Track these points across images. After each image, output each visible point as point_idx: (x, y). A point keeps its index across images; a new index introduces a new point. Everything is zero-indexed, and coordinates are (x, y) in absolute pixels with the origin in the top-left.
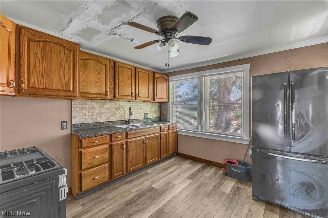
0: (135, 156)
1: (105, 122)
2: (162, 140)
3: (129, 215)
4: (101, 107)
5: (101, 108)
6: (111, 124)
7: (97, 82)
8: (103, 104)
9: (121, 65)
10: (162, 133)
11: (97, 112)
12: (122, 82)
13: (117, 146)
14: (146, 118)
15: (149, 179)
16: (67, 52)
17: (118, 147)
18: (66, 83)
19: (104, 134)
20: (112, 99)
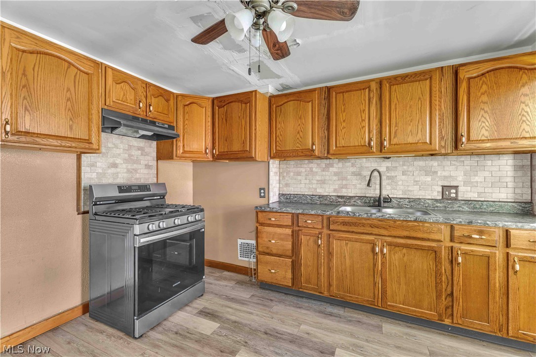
1: (330, 196)
4: (323, 171)
5: (324, 173)
6: (340, 200)
7: (298, 133)
8: (328, 166)
9: (341, 91)
10: (456, 245)
11: (318, 178)
12: (344, 121)
13: (308, 237)
17: (310, 239)
19: (285, 210)
20: (326, 155)
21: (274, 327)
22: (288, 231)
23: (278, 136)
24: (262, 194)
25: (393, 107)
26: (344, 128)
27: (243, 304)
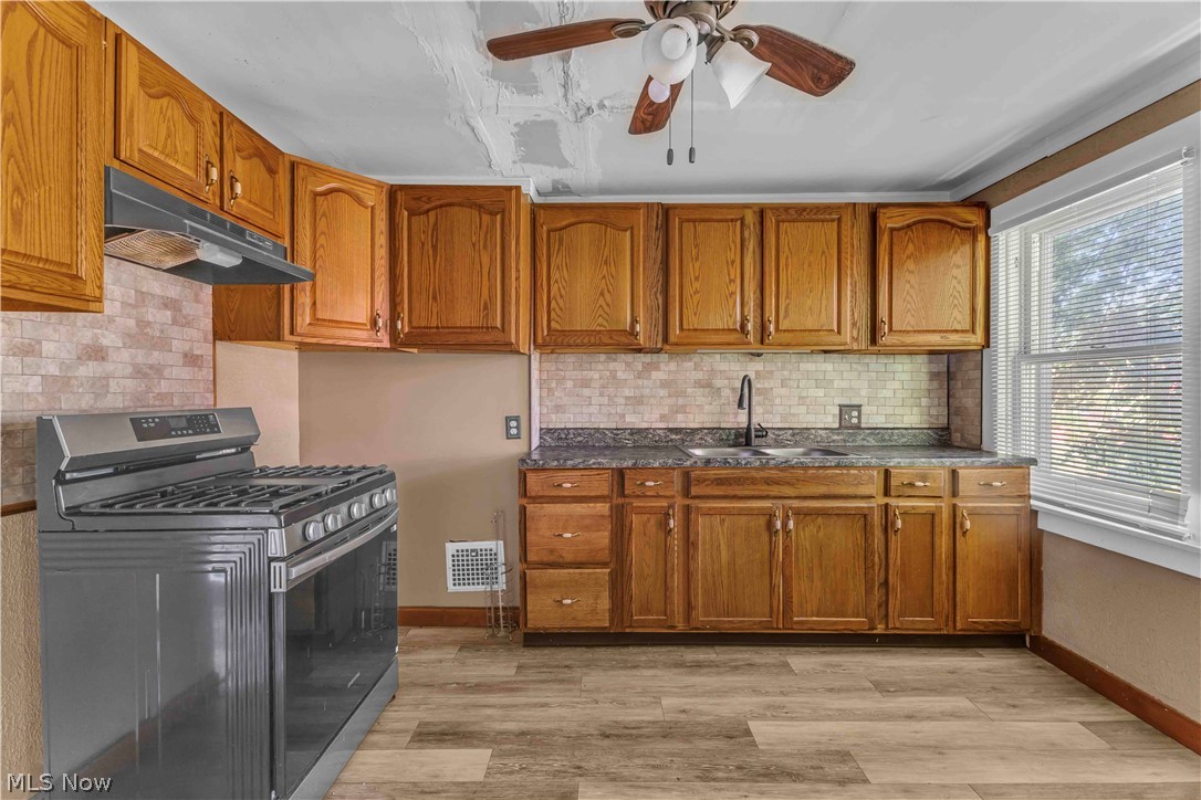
0: (725, 573)
1: (655, 429)
2: (893, 538)
3: (579, 768)
4: (639, 378)
5: (640, 382)
6: (674, 437)
7: (602, 294)
8: (649, 368)
9: (692, 217)
10: (893, 502)
11: (628, 393)
12: (697, 278)
13: (645, 517)
14: (847, 428)
15: (767, 694)
16: (486, 218)
17: (649, 519)
18: (486, 308)
19: (594, 464)
20: (659, 346)
21: (615, 719)
22: (603, 508)
23: (554, 298)
24: (514, 431)
25: (782, 262)
26: (696, 292)
27: (512, 690)
